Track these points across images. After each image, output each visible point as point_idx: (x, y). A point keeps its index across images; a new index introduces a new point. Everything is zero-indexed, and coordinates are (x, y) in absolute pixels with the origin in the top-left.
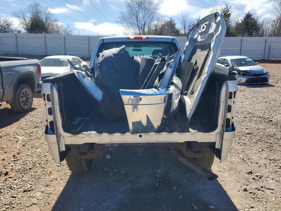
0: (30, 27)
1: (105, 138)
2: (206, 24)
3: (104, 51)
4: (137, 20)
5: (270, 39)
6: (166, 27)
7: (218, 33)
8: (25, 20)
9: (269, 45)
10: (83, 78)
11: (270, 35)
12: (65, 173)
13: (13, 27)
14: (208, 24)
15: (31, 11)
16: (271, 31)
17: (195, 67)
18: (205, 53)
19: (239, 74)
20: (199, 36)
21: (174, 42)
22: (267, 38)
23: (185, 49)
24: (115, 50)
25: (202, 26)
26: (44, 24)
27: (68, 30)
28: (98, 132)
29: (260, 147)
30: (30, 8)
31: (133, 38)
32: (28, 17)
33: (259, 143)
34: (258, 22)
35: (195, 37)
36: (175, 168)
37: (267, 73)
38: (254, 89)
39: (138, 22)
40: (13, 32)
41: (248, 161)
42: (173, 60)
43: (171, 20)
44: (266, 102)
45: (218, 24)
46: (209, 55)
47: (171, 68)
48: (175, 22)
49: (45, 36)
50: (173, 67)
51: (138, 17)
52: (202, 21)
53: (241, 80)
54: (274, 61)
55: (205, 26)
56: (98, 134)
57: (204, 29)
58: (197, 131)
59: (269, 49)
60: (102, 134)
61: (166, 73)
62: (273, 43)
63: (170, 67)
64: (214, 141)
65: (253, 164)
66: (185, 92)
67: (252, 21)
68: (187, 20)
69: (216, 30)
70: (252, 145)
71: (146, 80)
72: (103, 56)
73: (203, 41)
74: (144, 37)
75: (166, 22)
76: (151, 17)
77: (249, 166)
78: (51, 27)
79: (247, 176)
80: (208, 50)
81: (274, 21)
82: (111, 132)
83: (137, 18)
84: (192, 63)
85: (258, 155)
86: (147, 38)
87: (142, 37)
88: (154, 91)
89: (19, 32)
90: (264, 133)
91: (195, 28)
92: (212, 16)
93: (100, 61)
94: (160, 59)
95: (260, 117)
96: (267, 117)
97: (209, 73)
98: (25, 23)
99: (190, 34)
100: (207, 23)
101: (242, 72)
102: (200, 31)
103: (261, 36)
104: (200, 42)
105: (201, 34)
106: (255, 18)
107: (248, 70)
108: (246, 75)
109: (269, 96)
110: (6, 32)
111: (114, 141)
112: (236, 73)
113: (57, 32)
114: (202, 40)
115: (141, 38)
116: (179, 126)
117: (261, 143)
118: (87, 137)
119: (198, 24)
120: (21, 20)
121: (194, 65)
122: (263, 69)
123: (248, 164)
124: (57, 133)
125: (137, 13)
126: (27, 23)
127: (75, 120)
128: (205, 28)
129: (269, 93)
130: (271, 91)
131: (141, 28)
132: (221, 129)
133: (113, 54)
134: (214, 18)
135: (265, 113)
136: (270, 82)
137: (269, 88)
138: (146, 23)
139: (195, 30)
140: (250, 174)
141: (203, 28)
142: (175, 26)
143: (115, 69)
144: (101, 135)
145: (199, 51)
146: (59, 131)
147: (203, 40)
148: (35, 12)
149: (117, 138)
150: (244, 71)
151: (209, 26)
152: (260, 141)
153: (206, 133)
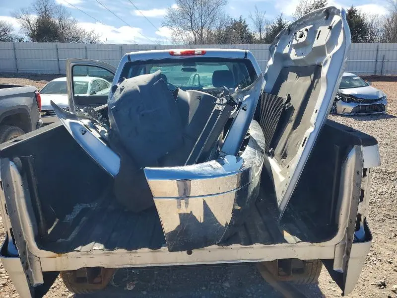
0: (36, 33)
1: (121, 258)
2: (307, 30)
3: (126, 80)
4: (191, 21)
5: (383, 46)
6: (234, 30)
7: (336, 48)
8: (29, 22)
9: (382, 55)
10: (83, 134)
11: (383, 40)
12: (64, 293)
13: (11, 33)
14: (310, 28)
15: (38, 8)
16: (384, 34)
17: (288, 106)
18: (306, 82)
19: (342, 99)
20: (293, 51)
21: (247, 58)
22: (380, 44)
23: (266, 71)
24: (143, 79)
25: (299, 34)
26: (57, 29)
27: (92, 36)
28: (106, 247)
29: (390, 229)
30: (36, 6)
31: (179, 53)
32: (34, 18)
33: (387, 221)
34: (365, 22)
35: (286, 50)
36: (253, 277)
37: (384, 97)
38: (365, 122)
39: (193, 24)
40: (12, 41)
41: (375, 259)
42: (248, 96)
43: (241, 20)
44: (387, 144)
45: (335, 31)
46: (314, 86)
47: (245, 110)
48: (247, 23)
49: (56, 46)
50: (248, 109)
51: (193, 17)
52: (298, 23)
53: (345, 109)
54: (389, 77)
55: (305, 33)
56: (106, 251)
57: (304, 39)
58: (299, 240)
59: (383, 62)
60: (114, 251)
61: (237, 120)
62: (388, 52)
63: (243, 109)
64: (331, 257)
65: (385, 264)
66: (270, 151)
67: (357, 19)
68: (264, 20)
69: (332, 42)
70: (377, 226)
71: (199, 139)
72: (122, 90)
73: (302, 59)
74: (198, 50)
75: (234, 22)
76: (211, 16)
77: (378, 268)
78: (67, 31)
79: (377, 291)
80: (312, 76)
81: (388, 20)
82: (131, 246)
83: (191, 18)
84: (281, 99)
85: (389, 245)
86: (203, 53)
87: (194, 51)
88: (214, 166)
89: (20, 40)
90: (393, 201)
91: (285, 34)
92: (320, 15)
93: (117, 99)
94: (225, 101)
95: (382, 172)
96: (393, 170)
97: (318, 125)
98: (29, 27)
99: (276, 46)
100: (308, 27)
101: (347, 97)
102: (294, 42)
103: (369, 42)
104: (294, 61)
105: (297, 47)
106: (361, 15)
107: (356, 94)
108: (353, 101)
109: (389, 134)
110: (2, 41)
111: (138, 263)
112: (339, 99)
113: (76, 39)
114: (299, 58)
115: (193, 53)
116: (262, 222)
117: (392, 221)
118: (85, 257)
119: (291, 29)
120: (23, 23)
121: (286, 103)
122: (378, 92)
123: (375, 264)
124: (24, 253)
125: (192, 10)
126: (32, 26)
127: (70, 212)
128: (306, 36)
129: (388, 128)
130: (391, 125)
131: (197, 32)
132: (345, 235)
133: (140, 87)
134: (325, 17)
135: (388, 163)
136: (389, 110)
137: (388, 121)
138: (204, 25)
139: (284, 39)
140: (383, 287)
141: (301, 36)
142: (247, 28)
143: (143, 115)
144: (112, 253)
145: (292, 76)
146: (28, 249)
147: (302, 57)
148: (44, 10)
149: (144, 257)
150: (350, 96)
151: (313, 34)
152: (389, 217)
153: (315, 244)
